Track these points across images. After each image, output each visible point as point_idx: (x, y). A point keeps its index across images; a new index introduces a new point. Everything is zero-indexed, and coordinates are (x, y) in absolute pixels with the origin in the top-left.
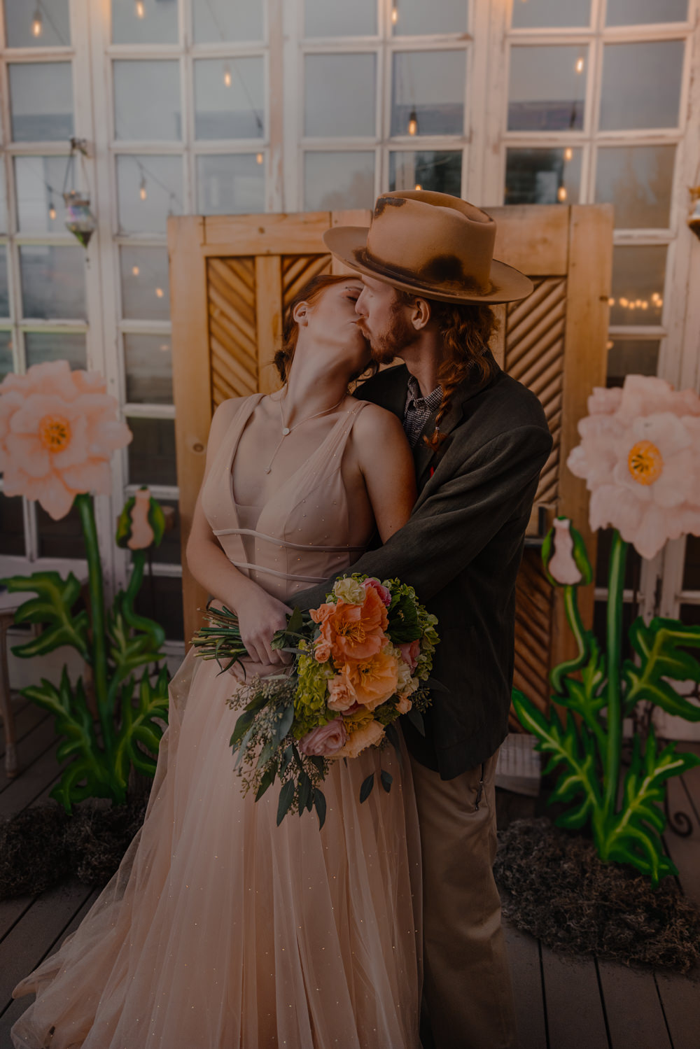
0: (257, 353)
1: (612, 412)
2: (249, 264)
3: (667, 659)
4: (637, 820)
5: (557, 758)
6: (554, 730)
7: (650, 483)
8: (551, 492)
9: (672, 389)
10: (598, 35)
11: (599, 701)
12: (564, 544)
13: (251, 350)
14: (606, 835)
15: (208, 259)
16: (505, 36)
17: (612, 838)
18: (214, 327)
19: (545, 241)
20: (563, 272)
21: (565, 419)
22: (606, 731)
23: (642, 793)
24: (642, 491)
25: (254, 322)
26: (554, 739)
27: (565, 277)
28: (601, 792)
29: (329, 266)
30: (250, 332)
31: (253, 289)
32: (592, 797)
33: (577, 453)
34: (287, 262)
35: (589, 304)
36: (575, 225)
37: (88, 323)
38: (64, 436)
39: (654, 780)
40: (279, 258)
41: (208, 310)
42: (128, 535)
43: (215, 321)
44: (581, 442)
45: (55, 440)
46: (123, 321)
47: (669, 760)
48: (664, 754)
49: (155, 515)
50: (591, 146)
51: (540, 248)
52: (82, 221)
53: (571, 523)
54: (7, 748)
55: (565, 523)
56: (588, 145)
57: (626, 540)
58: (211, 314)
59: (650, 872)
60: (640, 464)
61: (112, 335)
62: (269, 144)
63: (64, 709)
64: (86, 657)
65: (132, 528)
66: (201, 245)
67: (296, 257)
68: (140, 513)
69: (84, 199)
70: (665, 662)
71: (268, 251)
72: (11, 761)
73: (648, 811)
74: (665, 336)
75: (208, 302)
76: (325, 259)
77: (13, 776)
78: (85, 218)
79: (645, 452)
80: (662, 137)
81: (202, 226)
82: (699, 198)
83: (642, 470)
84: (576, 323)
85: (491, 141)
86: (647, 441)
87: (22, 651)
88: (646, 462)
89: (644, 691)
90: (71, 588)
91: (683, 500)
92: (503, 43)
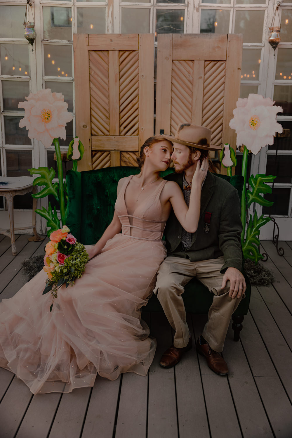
0: (109, 89)
1: (244, 106)
2: (106, 53)
7: (256, 130)
8: (219, 135)
9: (263, 97)
12: (227, 153)
13: (107, 87)
15: (89, 51)
18: (92, 78)
19: (218, 47)
20: (225, 59)
23: (253, 234)
24: (253, 132)
25: (108, 77)
27: (226, 60)
29: (138, 54)
30: (106, 81)
31: (108, 64)
33: (232, 121)
35: (234, 71)
36: (229, 41)
37: (30, 77)
38: (50, 117)
39: (256, 228)
40: (118, 51)
41: (89, 71)
42: (72, 154)
43: (92, 76)
44: (234, 117)
45: (47, 118)
46: (45, 76)
47: (261, 221)
48: (260, 219)
49: (80, 147)
50: (233, 10)
51: (217, 50)
52: (31, 34)
53: (230, 145)
54: (12, 244)
55: (228, 146)
56: (232, 9)
57: (248, 149)
58: (90, 73)
59: (255, 260)
60: (253, 123)
61: (41, 82)
62: (108, 4)
63: (50, 218)
64: (57, 199)
65: (73, 152)
66: (87, 46)
67: (125, 51)
68: (76, 146)
69: (32, 25)
70: (260, 188)
71: (114, 49)
72: (14, 249)
73: (254, 239)
74: (260, 84)
75: (89, 68)
76: (136, 52)
77: (15, 255)
78: (33, 33)
79: (255, 119)
80: (259, 7)
81: (87, 38)
82: (273, 31)
83: (254, 125)
84: (229, 78)
85: (196, 6)
86: (255, 115)
87: (36, 196)
88: (255, 122)
89: (253, 199)
90: (52, 173)
91: (266, 134)
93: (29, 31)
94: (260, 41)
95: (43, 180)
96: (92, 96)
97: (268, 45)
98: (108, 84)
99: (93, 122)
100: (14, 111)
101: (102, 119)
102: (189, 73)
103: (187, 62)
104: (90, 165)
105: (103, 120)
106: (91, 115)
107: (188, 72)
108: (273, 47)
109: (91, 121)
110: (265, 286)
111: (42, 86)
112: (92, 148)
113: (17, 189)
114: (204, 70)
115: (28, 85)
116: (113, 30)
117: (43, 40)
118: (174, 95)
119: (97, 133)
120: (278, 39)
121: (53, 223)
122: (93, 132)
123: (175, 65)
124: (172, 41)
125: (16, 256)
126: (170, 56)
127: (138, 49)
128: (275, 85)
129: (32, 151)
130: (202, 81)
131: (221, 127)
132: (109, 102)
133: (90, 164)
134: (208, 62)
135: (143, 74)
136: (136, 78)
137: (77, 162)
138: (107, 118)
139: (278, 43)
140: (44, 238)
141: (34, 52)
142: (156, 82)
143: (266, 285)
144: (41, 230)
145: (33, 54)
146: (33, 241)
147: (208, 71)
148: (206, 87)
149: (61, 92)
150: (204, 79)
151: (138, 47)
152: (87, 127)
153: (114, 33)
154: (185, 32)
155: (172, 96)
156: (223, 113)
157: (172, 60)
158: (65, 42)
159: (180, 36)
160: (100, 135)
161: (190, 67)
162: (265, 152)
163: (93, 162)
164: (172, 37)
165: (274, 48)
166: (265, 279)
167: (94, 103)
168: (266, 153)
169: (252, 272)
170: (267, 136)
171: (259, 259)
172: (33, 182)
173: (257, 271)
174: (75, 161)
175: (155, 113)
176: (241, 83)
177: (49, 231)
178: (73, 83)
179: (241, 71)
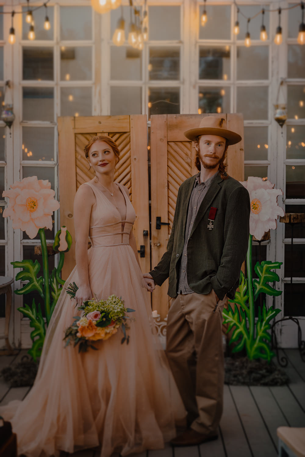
3: (267, 275)
4: (261, 340)
5: (232, 324)
6: (230, 313)
7: (258, 214)
9: (263, 180)
10: (234, 43)
11: (246, 297)
14: (251, 349)
15: (76, 134)
16: (196, 42)
17: (254, 349)
18: (78, 162)
22: (249, 308)
23: (263, 328)
24: (256, 217)
26: (230, 317)
28: (248, 333)
29: (129, 137)
32: (245, 336)
35: (236, 152)
36: (229, 121)
37: (6, 162)
38: (35, 206)
39: (267, 321)
40: (107, 134)
41: (76, 156)
42: (59, 245)
43: (79, 161)
45: (32, 207)
46: (23, 161)
48: (269, 310)
49: (68, 238)
50: (234, 86)
52: (9, 117)
57: (252, 235)
58: (77, 157)
59: (267, 358)
61: (18, 167)
62: (94, 83)
63: (34, 317)
64: (42, 295)
65: (60, 242)
66: (73, 129)
67: (115, 133)
68: (63, 237)
69: (10, 107)
70: (267, 277)
71: (103, 131)
74: (269, 164)
75: (76, 152)
76: (127, 134)
78: (12, 116)
79: (256, 202)
80: (262, 83)
81: (74, 121)
82: (278, 109)
83: (255, 209)
84: (231, 159)
85: (192, 83)
86: (256, 199)
87: (18, 292)
88: (256, 206)
89: (261, 289)
90: (37, 266)
91: (269, 218)
92: (195, 45)
93: (7, 113)
94: (266, 118)
95: (27, 274)
96: (78, 182)
97: (275, 124)
102: (187, 154)
103: (184, 143)
107: (185, 154)
108: (280, 125)
110: (278, 386)
111: (20, 171)
115: (3, 171)
116: (101, 111)
117: (22, 122)
118: (170, 179)
120: (284, 116)
121: (37, 324)
123: (171, 147)
124: (166, 122)
126: (165, 137)
127: (129, 131)
128: (286, 165)
129: (5, 246)
135: (135, 157)
136: (128, 162)
137: (64, 254)
139: (285, 120)
140: (18, 352)
141: (12, 135)
142: (150, 165)
143: (280, 385)
144: (14, 343)
146: (5, 355)
149: (47, 180)
151: (129, 129)
153: (102, 115)
154: (181, 113)
155: (169, 180)
157: (168, 142)
158: (46, 124)
159: (175, 117)
161: (188, 149)
162: (282, 240)
164: (166, 118)
165: (282, 126)
166: (279, 378)
168: (283, 242)
169: (264, 371)
170: (269, 220)
171: (272, 357)
172: (16, 277)
173: (270, 371)
174: (62, 253)
175: (150, 199)
176: (245, 164)
177: (32, 333)
178: (54, 167)
179: (244, 151)
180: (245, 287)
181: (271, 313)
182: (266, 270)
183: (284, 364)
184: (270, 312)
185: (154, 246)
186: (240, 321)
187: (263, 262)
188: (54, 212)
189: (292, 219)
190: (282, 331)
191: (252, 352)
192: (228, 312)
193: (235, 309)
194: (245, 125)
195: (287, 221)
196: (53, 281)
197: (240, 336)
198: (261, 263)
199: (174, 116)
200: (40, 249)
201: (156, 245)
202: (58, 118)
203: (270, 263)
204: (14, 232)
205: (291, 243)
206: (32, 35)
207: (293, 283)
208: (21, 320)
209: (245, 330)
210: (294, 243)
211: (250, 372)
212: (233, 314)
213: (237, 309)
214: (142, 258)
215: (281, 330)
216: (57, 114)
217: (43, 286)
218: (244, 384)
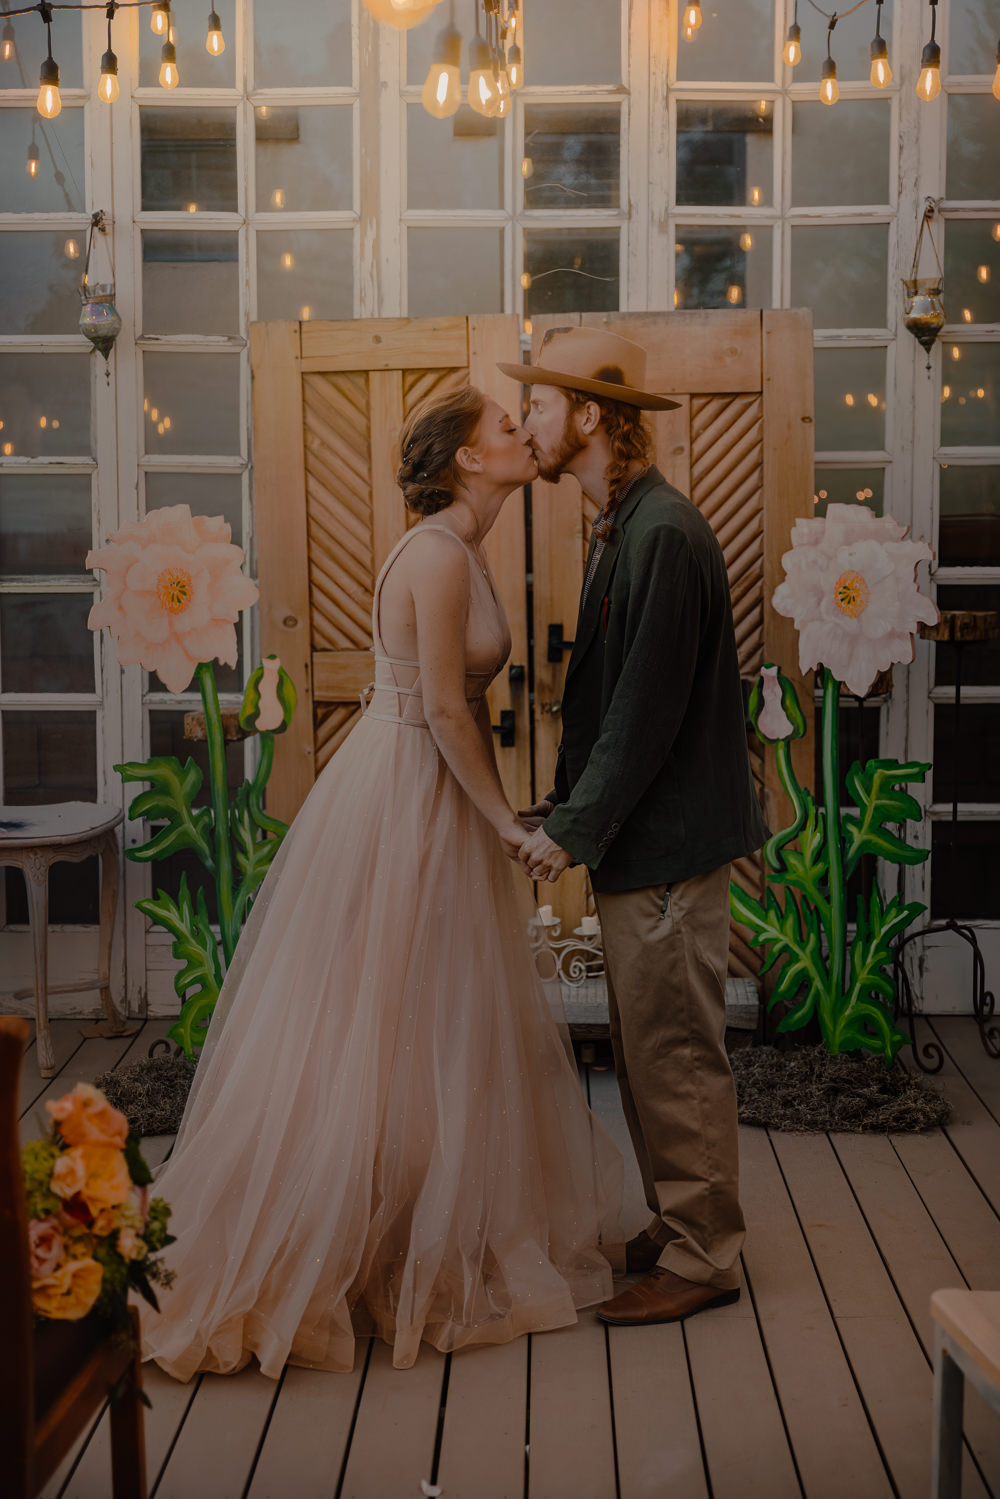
0: (371, 494)
1: (816, 543)
2: (361, 381)
3: (884, 802)
4: (869, 995)
5: (777, 948)
6: (772, 914)
7: (857, 616)
8: (754, 637)
9: (873, 515)
10: (784, 92)
11: (820, 866)
12: (773, 694)
13: (363, 490)
14: (835, 1023)
16: (669, 90)
18: (312, 459)
19: (733, 352)
20: (759, 390)
21: (767, 566)
22: (828, 899)
23: (870, 960)
24: (850, 624)
25: (368, 456)
26: (773, 926)
27: (761, 393)
28: (826, 973)
30: (363, 469)
31: (366, 413)
32: (817, 983)
33: (782, 590)
34: (410, 379)
35: (789, 426)
36: (768, 333)
37: (95, 460)
38: (185, 594)
39: (882, 940)
40: (401, 372)
41: (305, 440)
42: (256, 714)
43: (314, 455)
44: (786, 578)
45: (175, 598)
46: (149, 456)
47: (894, 915)
48: (890, 907)
49: (284, 689)
50: (783, 225)
51: (728, 360)
52: (105, 322)
53: (779, 669)
54: (38, 1036)
55: (773, 671)
56: (779, 223)
57: (838, 679)
58: (308, 444)
59: (883, 1049)
60: (847, 596)
61: (131, 476)
62: (360, 218)
63: (184, 927)
64: (209, 863)
65: (260, 704)
66: (297, 358)
67: (422, 372)
68: (268, 687)
69: (108, 292)
70: (883, 806)
71: (387, 365)
72: (47, 1053)
73: (877, 979)
74: (890, 462)
75: (305, 430)
76: (461, 374)
77: (49, 1074)
78: (111, 318)
79: (851, 582)
80: (870, 215)
81: (298, 334)
82: (916, 293)
83: (849, 602)
84: (775, 449)
85: (656, 217)
86: (853, 571)
87: (138, 854)
88: (853, 593)
89: (865, 844)
90: (193, 776)
91: (889, 628)
92: (667, 98)
93: (97, 313)
94: (883, 324)
95: (162, 801)
96: (313, 519)
97: (907, 339)
98: (367, 478)
99: (316, 604)
100: (36, 577)
101: (349, 596)
104: (309, 753)
105: (354, 600)
106: (311, 581)
108: (923, 343)
109: (312, 604)
110: (916, 1132)
111: (138, 488)
112: (316, 693)
113: (64, 840)
114: (691, 426)
115: (88, 488)
116: (381, 301)
117: (142, 337)
119: (331, 641)
120: (936, 317)
121: (194, 947)
122: (318, 638)
125: (53, 1079)
127: (465, 365)
128: (941, 465)
129: (95, 712)
130: (683, 460)
131: (756, 611)
132: (372, 537)
133: (310, 748)
134: (702, 401)
137: (272, 740)
138: (366, 590)
139: (938, 329)
140: (139, 1027)
141: (112, 377)
143: (921, 1129)
144: (125, 1000)
145: (108, 384)
146: (102, 1036)
147: (705, 427)
148: (701, 479)
149: (219, 515)
150: (691, 455)
151: (465, 358)
152: (296, 621)
153: (384, 315)
154: (623, 307)
155: (587, 514)
156: (763, 561)
158: (216, 343)
159: (605, 320)
160: (343, 650)
162: (926, 694)
163: (319, 744)
165: (928, 345)
166: (918, 1110)
167: (320, 545)
168: (929, 697)
169: (875, 1088)
170: (892, 635)
171: (897, 1046)
172: (131, 809)
173: (892, 1089)
174: (266, 736)
175: (529, 569)
176: (817, 463)
177: (180, 975)
178: (241, 475)
179: (813, 424)
180: (818, 837)
181: (895, 917)
182: (882, 788)
183: (932, 1063)
184: (894, 911)
185: (542, 713)
186: (802, 940)
187: (871, 763)
188: (241, 613)
189: (957, 629)
190: (925, 965)
191: (837, 1032)
192: (766, 911)
193: (787, 903)
194: (817, 345)
195: (943, 635)
196: (241, 821)
197: (803, 983)
198: (867, 766)
199: (602, 316)
200: (200, 724)
201: (547, 708)
202: (250, 324)
203: (893, 764)
204: (122, 672)
205: (953, 701)
206: (168, 73)
207: (959, 818)
208: (147, 932)
209: (815, 964)
210: (962, 701)
211: (833, 1092)
212: (781, 917)
213: (791, 900)
214: (507, 749)
215: (921, 961)
216: (247, 315)
217: (210, 833)
218: (813, 1126)
